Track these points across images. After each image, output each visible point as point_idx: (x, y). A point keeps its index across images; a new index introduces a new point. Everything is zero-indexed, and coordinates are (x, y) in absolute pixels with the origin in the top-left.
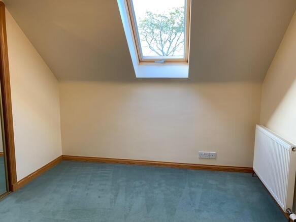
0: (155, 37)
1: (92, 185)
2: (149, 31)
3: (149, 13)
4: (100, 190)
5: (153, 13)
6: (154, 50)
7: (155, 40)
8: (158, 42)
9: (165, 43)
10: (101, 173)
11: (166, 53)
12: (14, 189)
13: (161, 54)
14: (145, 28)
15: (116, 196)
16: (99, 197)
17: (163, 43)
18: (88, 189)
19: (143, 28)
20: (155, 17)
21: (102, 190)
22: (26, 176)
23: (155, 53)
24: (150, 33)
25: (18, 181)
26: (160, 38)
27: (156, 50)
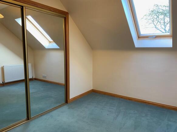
0: (159, 21)
1: (105, 107)
2: (155, 17)
3: (156, 5)
4: (109, 111)
5: (159, 5)
6: (158, 29)
7: (160, 23)
8: (162, 24)
9: (167, 24)
10: (111, 102)
11: (168, 31)
12: (68, 103)
13: (164, 31)
14: (153, 16)
15: (117, 116)
16: (108, 115)
17: (166, 24)
18: (103, 109)
19: (151, 15)
20: (160, 7)
21: (110, 111)
22: (74, 97)
23: (160, 31)
24: (156, 18)
25: (70, 98)
26: (163, 22)
27: (160, 29)
